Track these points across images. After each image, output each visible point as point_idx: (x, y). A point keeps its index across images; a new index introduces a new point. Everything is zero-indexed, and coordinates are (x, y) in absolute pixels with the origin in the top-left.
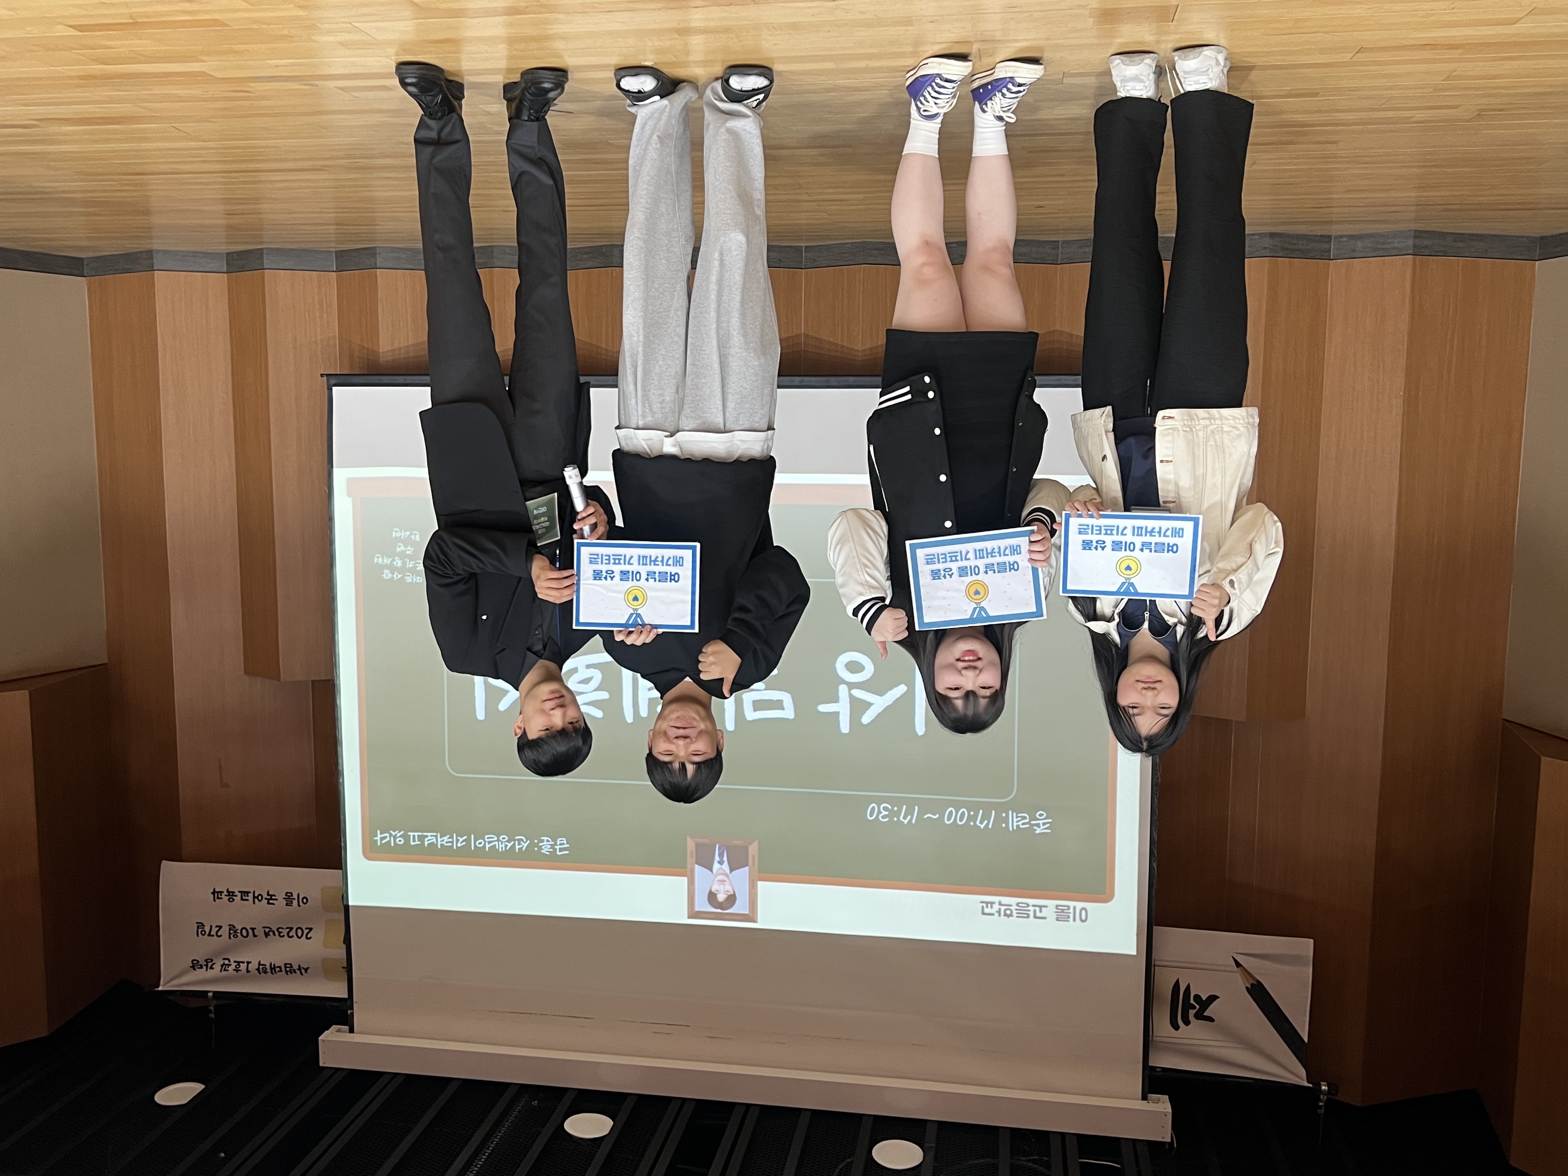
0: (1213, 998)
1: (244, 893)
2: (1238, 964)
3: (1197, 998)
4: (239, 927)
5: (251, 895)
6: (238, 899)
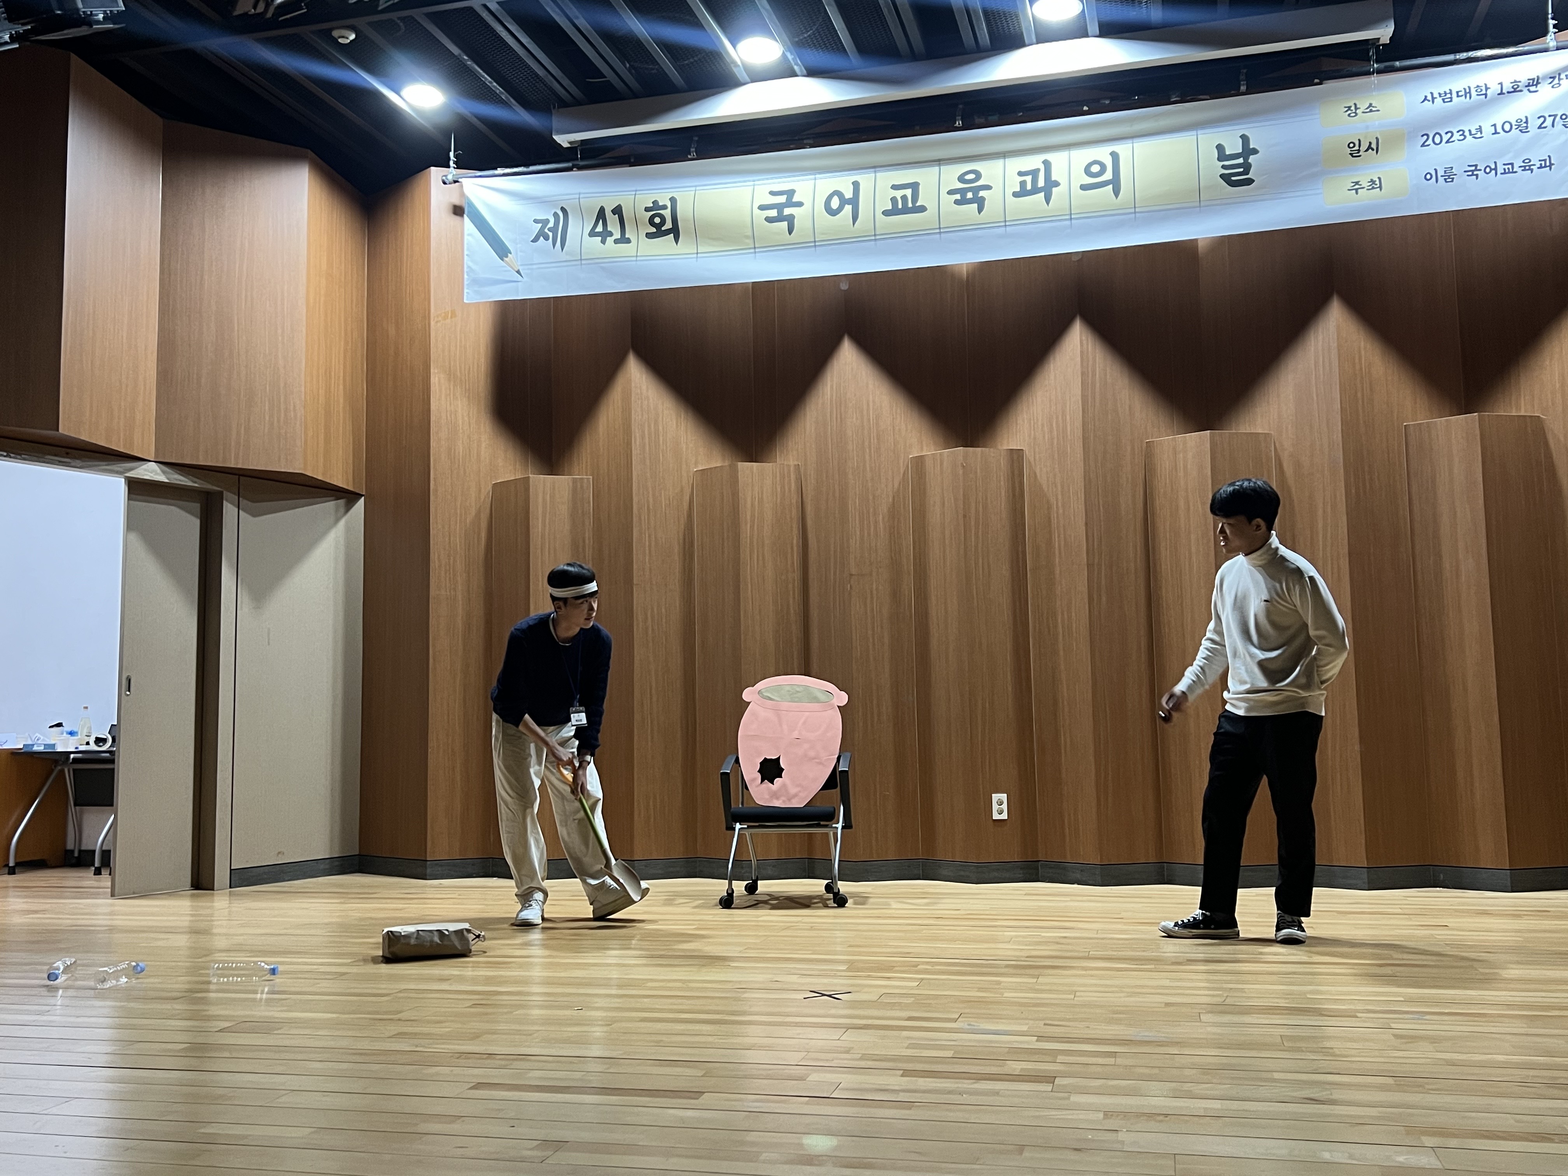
0: (535, 240)
1: (1510, 170)
2: (518, 272)
3: (546, 238)
4: (1515, 131)
5: (1500, 170)
6: (1518, 164)
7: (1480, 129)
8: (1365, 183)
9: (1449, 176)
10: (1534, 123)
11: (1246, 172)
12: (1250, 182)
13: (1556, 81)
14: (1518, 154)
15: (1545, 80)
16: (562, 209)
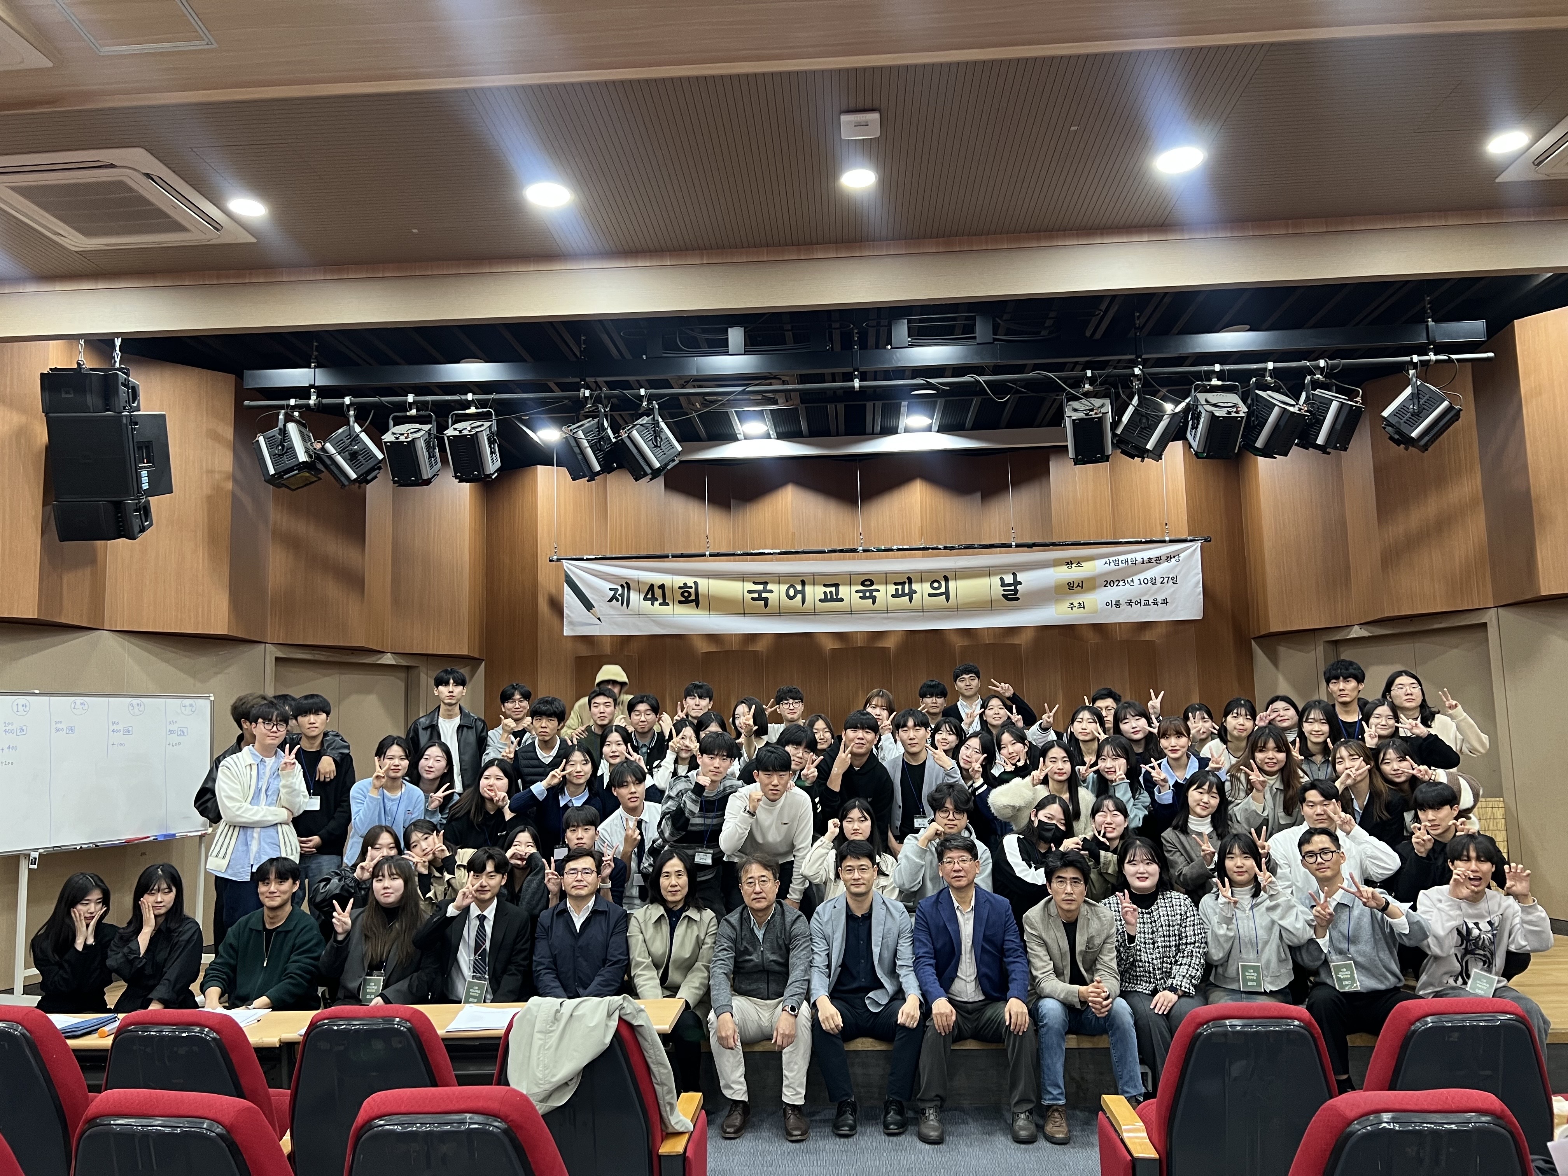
0: (610, 601)
1: (1147, 604)
2: (599, 619)
3: (617, 600)
4: (1150, 584)
5: (1143, 603)
6: (1151, 601)
7: (1132, 581)
8: (1076, 604)
9: (1118, 604)
10: (1159, 581)
11: (1016, 593)
12: (1018, 599)
13: (1169, 558)
14: (1151, 596)
15: (1163, 558)
16: (627, 583)
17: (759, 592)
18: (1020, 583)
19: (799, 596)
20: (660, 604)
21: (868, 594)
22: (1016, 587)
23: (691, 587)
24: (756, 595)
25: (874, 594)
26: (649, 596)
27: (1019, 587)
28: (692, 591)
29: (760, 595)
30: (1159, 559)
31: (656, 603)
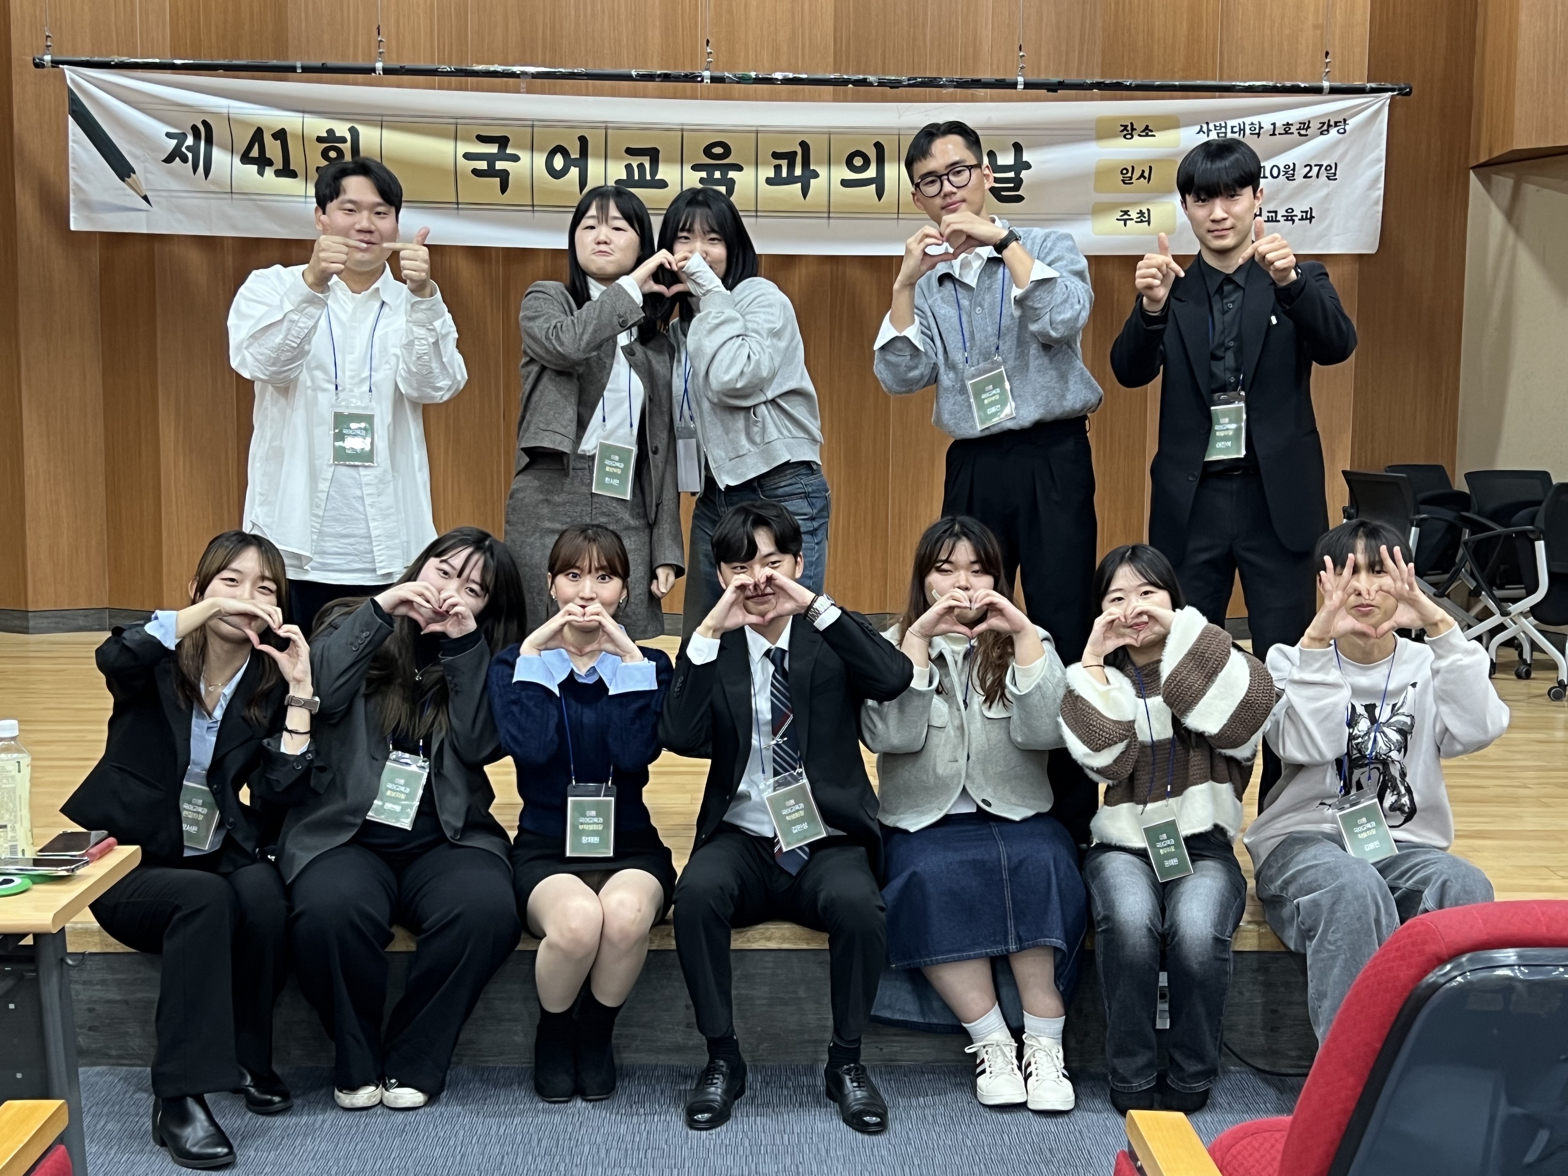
0: (169, 160)
2: (145, 198)
3: (185, 160)
4: (1282, 178)
6: (1281, 212)
8: (1134, 214)
10: (1301, 171)
11: (1017, 188)
12: (1020, 199)
13: (1325, 127)
14: (1283, 203)
15: (1315, 125)
16: (205, 123)
17: (490, 159)
18: (1028, 166)
19: (574, 172)
20: (278, 173)
21: (717, 175)
22: (1018, 174)
23: (343, 140)
24: (483, 165)
25: (732, 174)
26: (255, 153)
27: (1024, 174)
28: (346, 147)
29: (491, 165)
30: (1305, 125)
31: (269, 172)
